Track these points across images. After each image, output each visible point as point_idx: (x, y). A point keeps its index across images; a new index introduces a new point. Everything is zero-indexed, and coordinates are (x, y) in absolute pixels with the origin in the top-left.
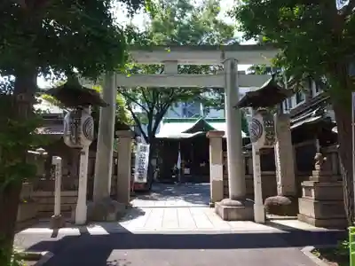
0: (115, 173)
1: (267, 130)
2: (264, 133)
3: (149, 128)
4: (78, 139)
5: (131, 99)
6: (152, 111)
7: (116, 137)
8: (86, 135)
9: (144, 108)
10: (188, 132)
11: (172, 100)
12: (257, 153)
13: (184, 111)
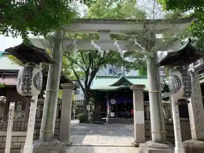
0: (59, 116)
1: (185, 84)
2: (183, 87)
3: (86, 82)
4: (29, 89)
5: (74, 62)
6: (88, 70)
7: (61, 88)
8: (36, 86)
9: (82, 68)
10: (114, 85)
11: (102, 63)
12: (176, 104)
13: (111, 71)
